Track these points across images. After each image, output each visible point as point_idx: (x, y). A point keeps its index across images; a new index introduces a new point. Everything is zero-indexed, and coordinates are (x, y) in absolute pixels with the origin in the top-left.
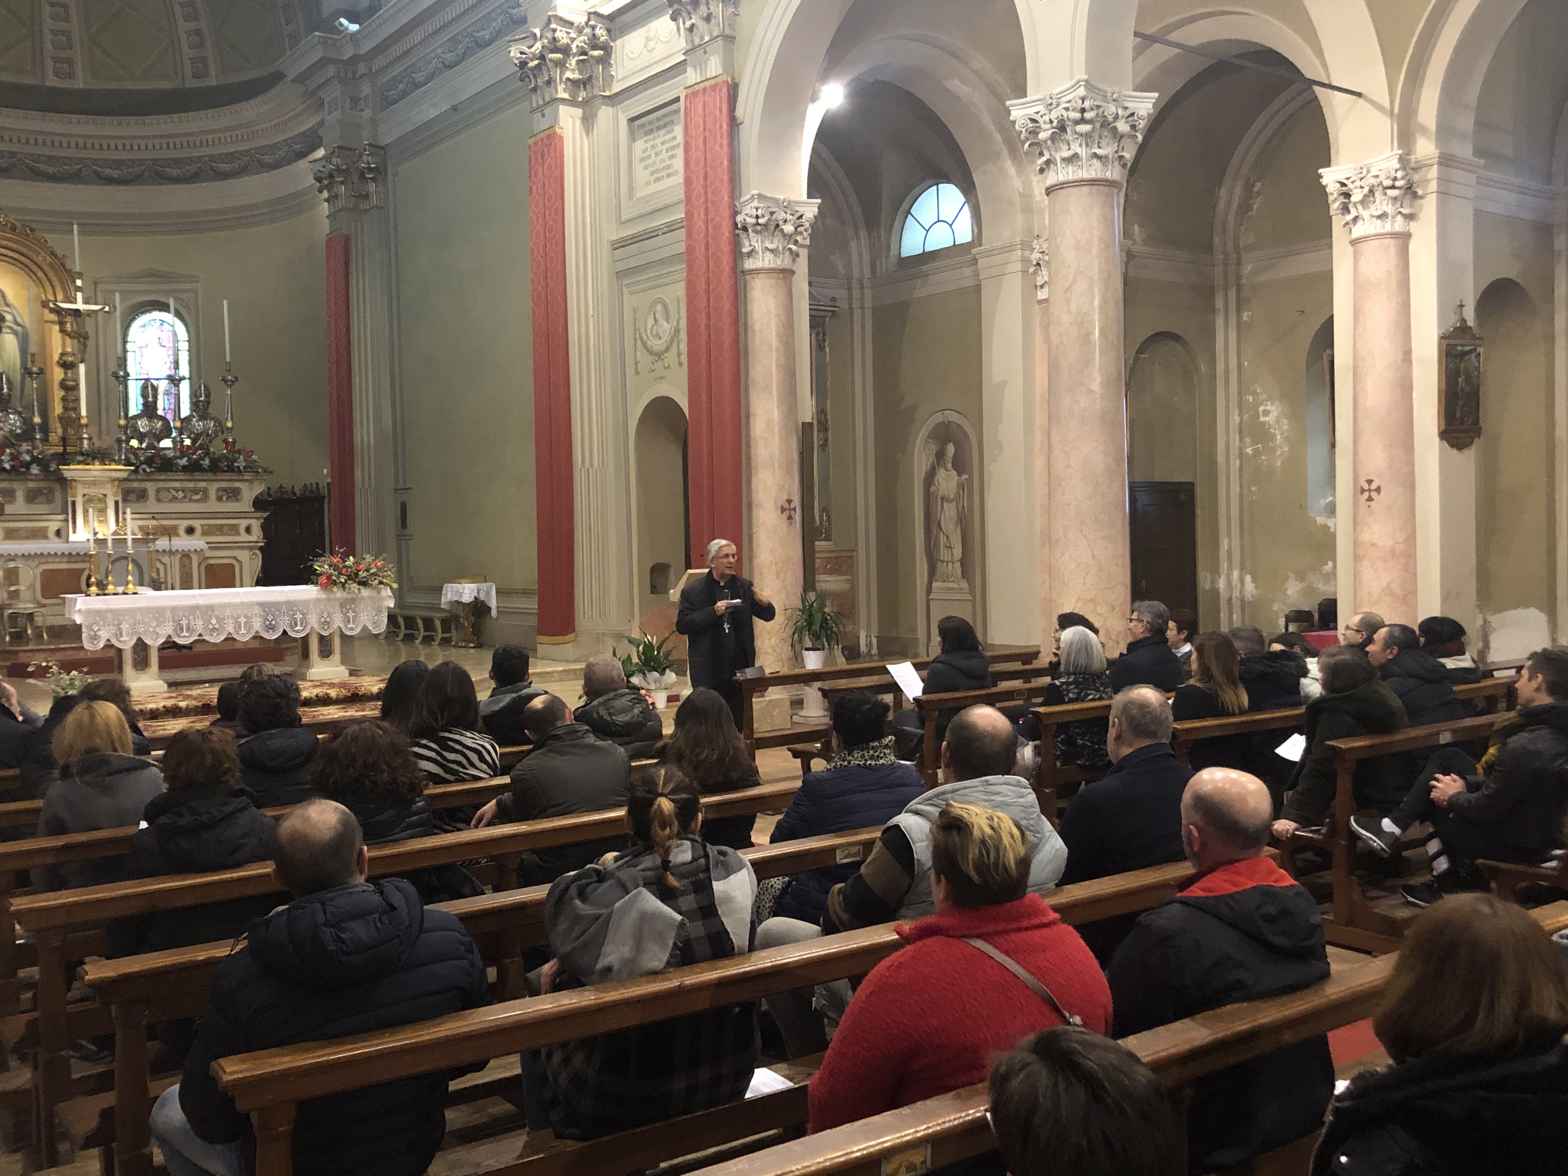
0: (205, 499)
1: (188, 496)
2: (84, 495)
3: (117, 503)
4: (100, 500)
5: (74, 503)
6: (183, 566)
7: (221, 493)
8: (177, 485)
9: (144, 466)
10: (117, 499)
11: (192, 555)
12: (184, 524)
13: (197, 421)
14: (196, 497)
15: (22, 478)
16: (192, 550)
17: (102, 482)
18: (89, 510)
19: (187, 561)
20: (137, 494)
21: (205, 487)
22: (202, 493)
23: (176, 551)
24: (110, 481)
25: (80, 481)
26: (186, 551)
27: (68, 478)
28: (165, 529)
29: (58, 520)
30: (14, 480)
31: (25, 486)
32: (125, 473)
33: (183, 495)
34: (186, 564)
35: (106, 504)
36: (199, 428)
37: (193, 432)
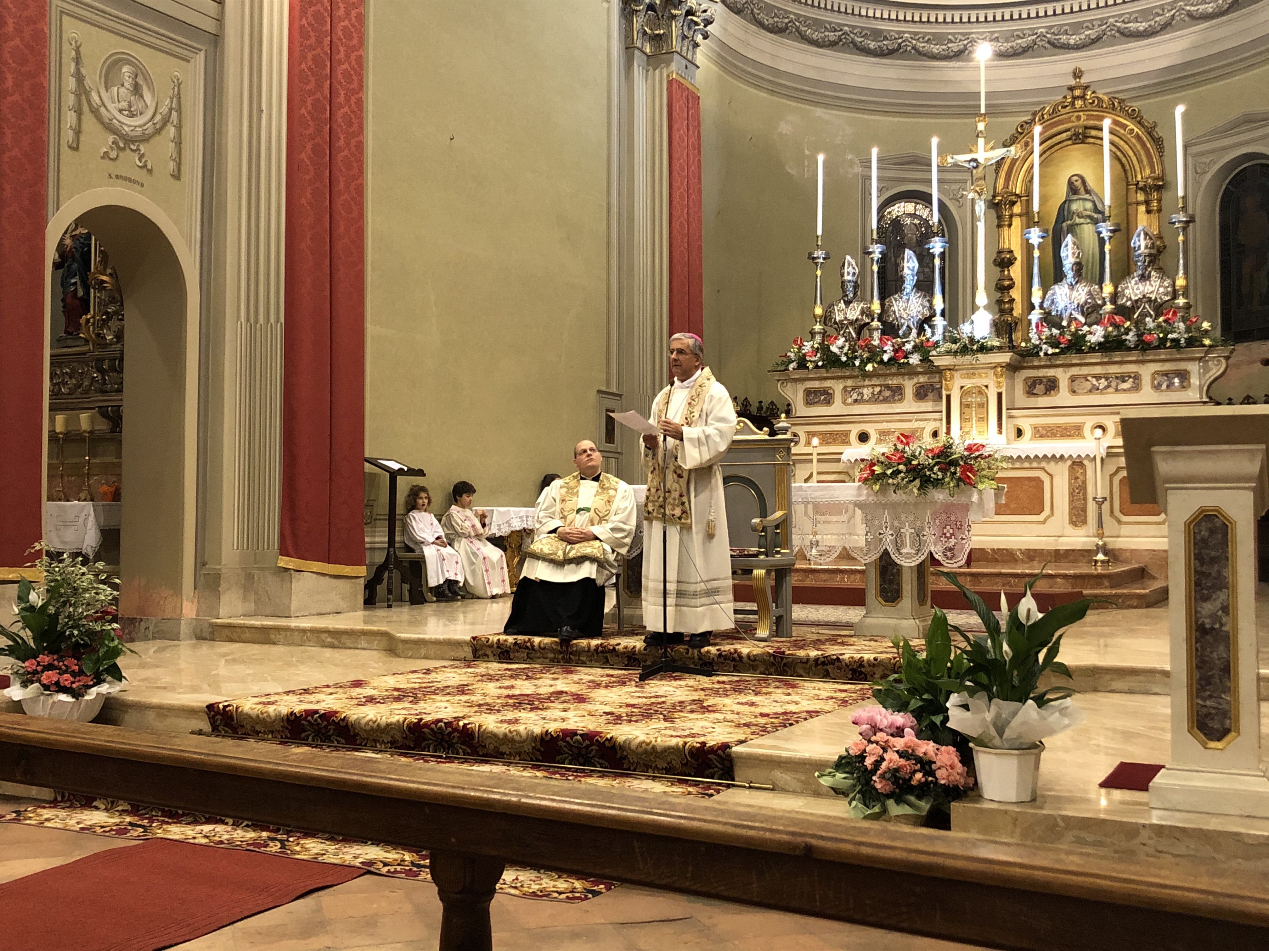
0: (1137, 387)
1: (1114, 384)
2: (962, 387)
3: (1000, 395)
4: (980, 392)
5: (948, 397)
6: (1073, 477)
7: (1159, 378)
8: (1098, 370)
10: (1000, 391)
11: (1086, 462)
12: (1089, 422)
13: (1136, 284)
14: (1125, 386)
15: (912, 372)
16: (1083, 456)
17: (983, 371)
18: (968, 406)
19: (1081, 471)
20: (1046, 385)
21: (1135, 370)
22: (1131, 380)
23: (1062, 457)
24: (991, 368)
25: (956, 370)
26: (1075, 456)
27: (942, 368)
28: (1066, 429)
29: (935, 420)
30: (903, 374)
31: (915, 380)
32: (1006, 357)
33: (1106, 383)
34: (1078, 475)
35: (987, 397)
36: (1138, 292)
37: (1130, 299)
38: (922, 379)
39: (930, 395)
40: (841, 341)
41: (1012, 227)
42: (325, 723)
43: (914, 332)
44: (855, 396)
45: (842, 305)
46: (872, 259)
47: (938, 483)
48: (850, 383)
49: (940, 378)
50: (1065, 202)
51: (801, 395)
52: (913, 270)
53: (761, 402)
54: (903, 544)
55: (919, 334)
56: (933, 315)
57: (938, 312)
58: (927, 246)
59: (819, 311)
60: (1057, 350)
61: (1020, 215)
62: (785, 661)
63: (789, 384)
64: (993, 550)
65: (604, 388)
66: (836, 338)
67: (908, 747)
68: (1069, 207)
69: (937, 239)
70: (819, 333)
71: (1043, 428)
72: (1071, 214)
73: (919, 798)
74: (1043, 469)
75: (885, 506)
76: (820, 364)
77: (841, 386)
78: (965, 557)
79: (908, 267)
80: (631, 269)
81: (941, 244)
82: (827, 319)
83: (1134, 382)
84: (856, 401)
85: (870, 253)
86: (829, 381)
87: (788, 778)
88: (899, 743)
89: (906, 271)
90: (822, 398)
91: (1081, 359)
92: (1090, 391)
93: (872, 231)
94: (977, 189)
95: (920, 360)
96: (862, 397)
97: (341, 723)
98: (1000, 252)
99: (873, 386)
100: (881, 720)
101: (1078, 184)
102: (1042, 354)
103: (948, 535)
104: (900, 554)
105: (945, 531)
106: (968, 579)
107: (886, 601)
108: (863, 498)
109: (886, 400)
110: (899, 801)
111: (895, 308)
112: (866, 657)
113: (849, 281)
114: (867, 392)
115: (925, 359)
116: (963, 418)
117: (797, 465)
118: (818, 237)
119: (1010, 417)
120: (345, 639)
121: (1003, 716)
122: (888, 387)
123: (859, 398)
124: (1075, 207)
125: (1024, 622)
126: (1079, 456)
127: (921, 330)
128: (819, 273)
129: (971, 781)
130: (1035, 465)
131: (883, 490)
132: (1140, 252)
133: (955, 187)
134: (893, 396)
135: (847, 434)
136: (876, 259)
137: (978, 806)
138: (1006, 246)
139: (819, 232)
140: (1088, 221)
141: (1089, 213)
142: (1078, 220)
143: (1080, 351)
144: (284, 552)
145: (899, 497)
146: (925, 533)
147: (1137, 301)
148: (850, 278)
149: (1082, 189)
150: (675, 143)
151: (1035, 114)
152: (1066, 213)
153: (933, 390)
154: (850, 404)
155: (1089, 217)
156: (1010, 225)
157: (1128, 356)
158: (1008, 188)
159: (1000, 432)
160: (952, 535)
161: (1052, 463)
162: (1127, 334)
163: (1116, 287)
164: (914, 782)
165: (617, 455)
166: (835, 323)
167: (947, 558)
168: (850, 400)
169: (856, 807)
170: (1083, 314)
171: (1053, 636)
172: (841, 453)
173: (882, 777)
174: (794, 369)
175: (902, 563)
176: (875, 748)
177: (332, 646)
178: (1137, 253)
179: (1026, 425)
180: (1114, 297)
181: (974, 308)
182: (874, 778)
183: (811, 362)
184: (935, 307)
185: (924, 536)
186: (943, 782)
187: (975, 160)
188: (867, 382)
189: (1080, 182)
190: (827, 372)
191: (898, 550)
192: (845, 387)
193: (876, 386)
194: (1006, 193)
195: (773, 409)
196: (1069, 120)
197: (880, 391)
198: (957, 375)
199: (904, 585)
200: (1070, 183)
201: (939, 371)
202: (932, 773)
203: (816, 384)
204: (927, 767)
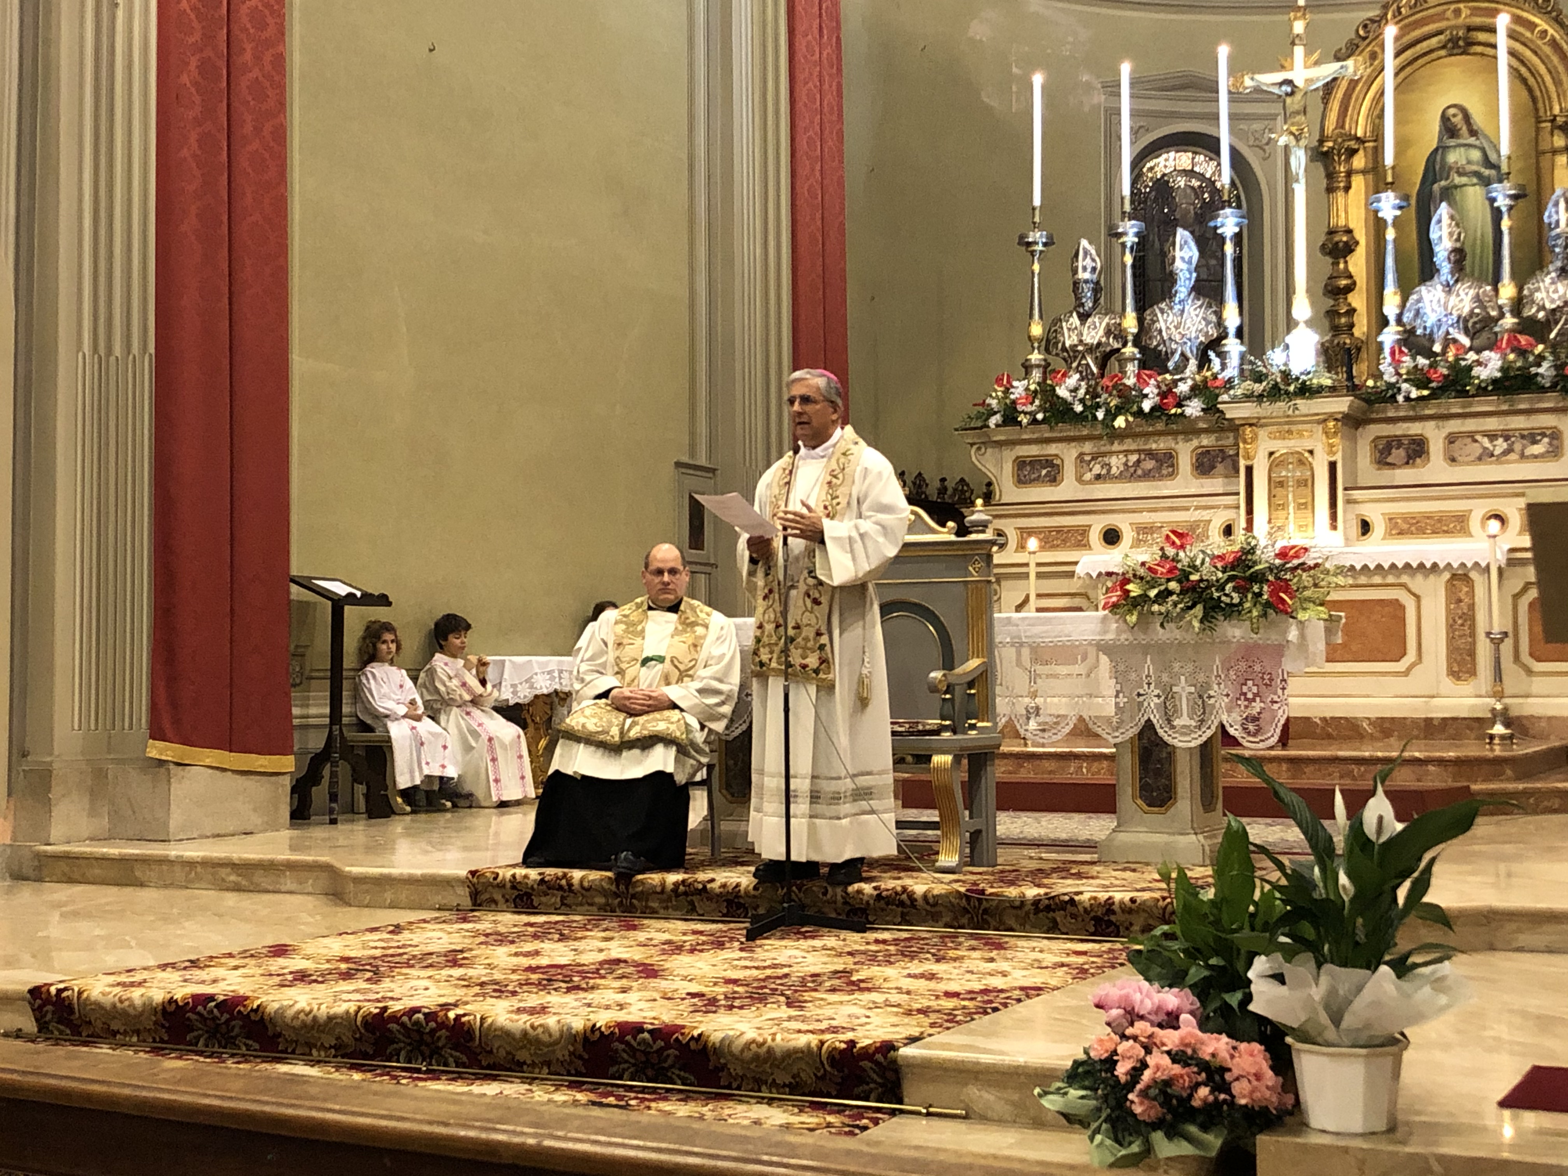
0: (1555, 452)
1: (1518, 447)
2: (1271, 454)
3: (1333, 466)
4: (1301, 462)
5: (1249, 470)
6: (1454, 599)
8: (1492, 424)
9: (1405, 386)
10: (1333, 459)
11: (1473, 575)
12: (1479, 509)
13: (1553, 283)
14: (1537, 449)
15: (1189, 429)
16: (1469, 565)
17: (1307, 426)
18: (1281, 484)
19: (1465, 589)
20: (1407, 450)
21: (1554, 424)
22: (1546, 440)
23: (1435, 565)
24: (1319, 422)
25: (1262, 426)
26: (1455, 565)
27: (1237, 422)
28: (1440, 521)
29: (1227, 507)
30: (1175, 434)
31: (1195, 443)
32: (1342, 404)
33: (1505, 445)
34: (1462, 596)
35: (1312, 469)
36: (1555, 296)
37: (1543, 308)
38: (1206, 441)
39: (1220, 467)
40: (1073, 380)
41: (1351, 191)
42: (226, 1016)
43: (1193, 364)
44: (1097, 469)
45: (1075, 320)
46: (1123, 245)
47: (1232, 611)
48: (1088, 447)
49: (1236, 438)
50: (1436, 150)
51: (1008, 468)
52: (1190, 262)
53: (943, 480)
54: (1177, 711)
55: (1200, 367)
56: (1224, 336)
57: (1232, 331)
58: (1212, 224)
59: (1037, 330)
60: (1426, 393)
61: (1364, 172)
62: (985, 905)
63: (989, 450)
64: (1324, 719)
65: (685, 459)
66: (1065, 375)
67: (1187, 1045)
68: (1443, 159)
69: (1228, 211)
70: (1038, 366)
71: (1405, 520)
72: (1446, 171)
73: (1205, 1128)
74: (1403, 586)
75: (1146, 649)
76: (1040, 416)
77: (1074, 454)
78: (1278, 731)
79: (1182, 258)
80: (729, 262)
81: (1236, 220)
82: (1049, 343)
83: (1550, 444)
84: (1098, 477)
85: (1120, 235)
86: (1054, 445)
87: (992, 1098)
88: (1171, 1038)
89: (1179, 265)
90: (1044, 472)
91: (1463, 407)
92: (1480, 459)
93: (1122, 198)
94: (1294, 129)
95: (1203, 410)
96: (1109, 471)
97: (253, 1017)
98: (1331, 232)
99: (1127, 452)
100: (1142, 1002)
101: (1458, 120)
102: (1400, 398)
103: (1250, 696)
104: (1173, 727)
105: (1245, 689)
106: (1284, 766)
107: (1149, 805)
108: (1110, 636)
109: (1147, 476)
110: (1172, 1133)
111: (1161, 325)
112: (1118, 896)
113: (1086, 281)
114: (1116, 463)
115: (1211, 408)
116: (1274, 505)
117: (1003, 583)
118: (1034, 209)
119: (1349, 502)
120: (259, 878)
121: (1341, 992)
122: (1151, 454)
123: (1104, 472)
124: (1453, 157)
125: (1373, 837)
126: (1463, 565)
127: (1204, 361)
128: (1036, 267)
129: (1289, 1099)
130: (1390, 579)
131: (1144, 622)
132: (1558, 230)
133: (1257, 126)
134: (1159, 468)
135: (1084, 531)
136: (1129, 245)
137: (1299, 1140)
138: (1342, 222)
139: (1037, 201)
140: (1475, 180)
141: (1475, 168)
142: (1458, 180)
143: (1463, 394)
144: (157, 733)
145: (1169, 634)
146: (1212, 693)
147: (1554, 311)
148: (1087, 275)
149: (1464, 128)
150: (799, 57)
151: (1386, 7)
152: (1437, 167)
153: (1223, 459)
154: (1090, 482)
155: (1477, 174)
156: (1347, 188)
157: (1540, 400)
158: (1343, 127)
159: (1334, 527)
160: (1256, 695)
161: (1419, 577)
162: (1539, 365)
163: (1520, 289)
164: (1196, 1103)
165: (708, 569)
166: (1064, 349)
167: (1249, 733)
168: (1088, 476)
169: (1101, 1144)
170: (1467, 332)
171: (1420, 859)
172: (1076, 563)
173: (1144, 1094)
174: (997, 425)
175: (1175, 742)
176: (1132, 1047)
177: (237, 888)
178: (1553, 233)
179: (1375, 514)
180: (1518, 305)
181: (1291, 324)
182: (1131, 1096)
183: (1025, 413)
184: (1227, 323)
185: (1210, 697)
186: (1243, 1102)
187: (1289, 82)
188: (1116, 447)
189: (1460, 116)
190: (1052, 429)
191: (1169, 721)
192: (1081, 455)
193: (1132, 452)
194: (1341, 135)
195: (963, 492)
196: (1441, 17)
197: (1139, 461)
198: (1262, 433)
199: (1179, 779)
200: (1445, 119)
201: (1234, 427)
202: (1225, 1087)
203: (1033, 450)
204: (1217, 1078)
